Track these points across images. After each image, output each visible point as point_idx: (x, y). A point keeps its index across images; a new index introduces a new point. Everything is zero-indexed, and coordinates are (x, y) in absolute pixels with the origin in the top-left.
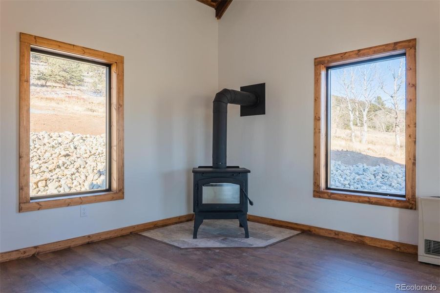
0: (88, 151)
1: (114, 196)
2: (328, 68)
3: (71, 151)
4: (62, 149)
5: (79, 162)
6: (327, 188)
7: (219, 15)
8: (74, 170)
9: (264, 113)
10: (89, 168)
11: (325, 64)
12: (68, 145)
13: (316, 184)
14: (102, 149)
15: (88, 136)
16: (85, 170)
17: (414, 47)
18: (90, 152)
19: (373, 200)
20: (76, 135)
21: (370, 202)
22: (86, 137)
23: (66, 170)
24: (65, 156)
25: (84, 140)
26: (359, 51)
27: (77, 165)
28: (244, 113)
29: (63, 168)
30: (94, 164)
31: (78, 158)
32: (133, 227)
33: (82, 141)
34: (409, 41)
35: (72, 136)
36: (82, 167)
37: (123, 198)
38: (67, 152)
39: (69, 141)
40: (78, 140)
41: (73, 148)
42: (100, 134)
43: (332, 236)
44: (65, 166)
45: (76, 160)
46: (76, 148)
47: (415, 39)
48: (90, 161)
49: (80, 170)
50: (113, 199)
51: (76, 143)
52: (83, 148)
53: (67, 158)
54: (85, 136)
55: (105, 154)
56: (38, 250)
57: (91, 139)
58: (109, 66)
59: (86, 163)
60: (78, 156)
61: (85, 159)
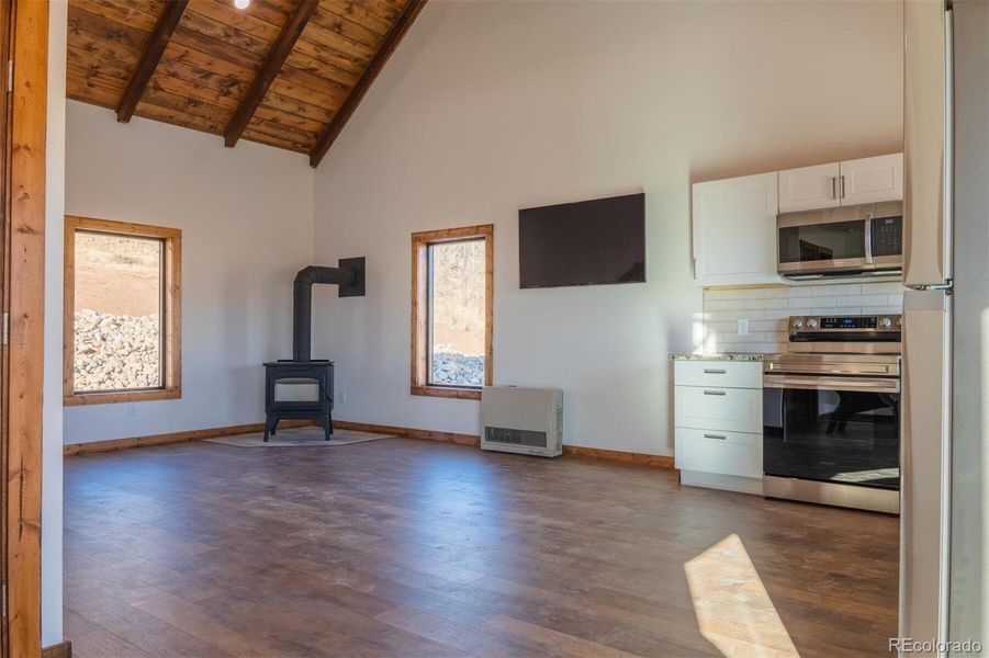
0: (126, 345)
1: (170, 394)
2: (428, 245)
3: (96, 344)
4: (81, 340)
5: (112, 363)
6: (428, 384)
7: (314, 163)
8: (102, 376)
9: (364, 295)
10: (129, 372)
11: (425, 240)
12: (90, 334)
13: (414, 380)
14: (151, 340)
15: (125, 317)
16: (122, 375)
17: (491, 233)
18: (131, 346)
19: (460, 394)
20: (103, 316)
21: (458, 397)
22: (122, 320)
23: (89, 376)
24: (86, 353)
25: (119, 325)
26: (450, 230)
27: (108, 367)
28: (342, 294)
29: (83, 372)
30: (137, 366)
31: (109, 356)
32: (194, 432)
33: (114, 326)
34: (487, 226)
35: (95, 319)
36: (117, 370)
37: (180, 397)
38: (90, 346)
39: (92, 326)
40: (108, 325)
41: (99, 338)
42: (147, 314)
43: (427, 437)
44: (88, 368)
45: (106, 359)
46: (104, 339)
47: (492, 225)
48: (131, 361)
49: (113, 375)
50: (167, 397)
51: (105, 331)
52: (118, 339)
53: (91, 356)
54: (119, 317)
55: (157, 349)
56: (82, 448)
57: (132, 324)
58: (164, 240)
59: (124, 365)
60: (110, 352)
61: (122, 358)
